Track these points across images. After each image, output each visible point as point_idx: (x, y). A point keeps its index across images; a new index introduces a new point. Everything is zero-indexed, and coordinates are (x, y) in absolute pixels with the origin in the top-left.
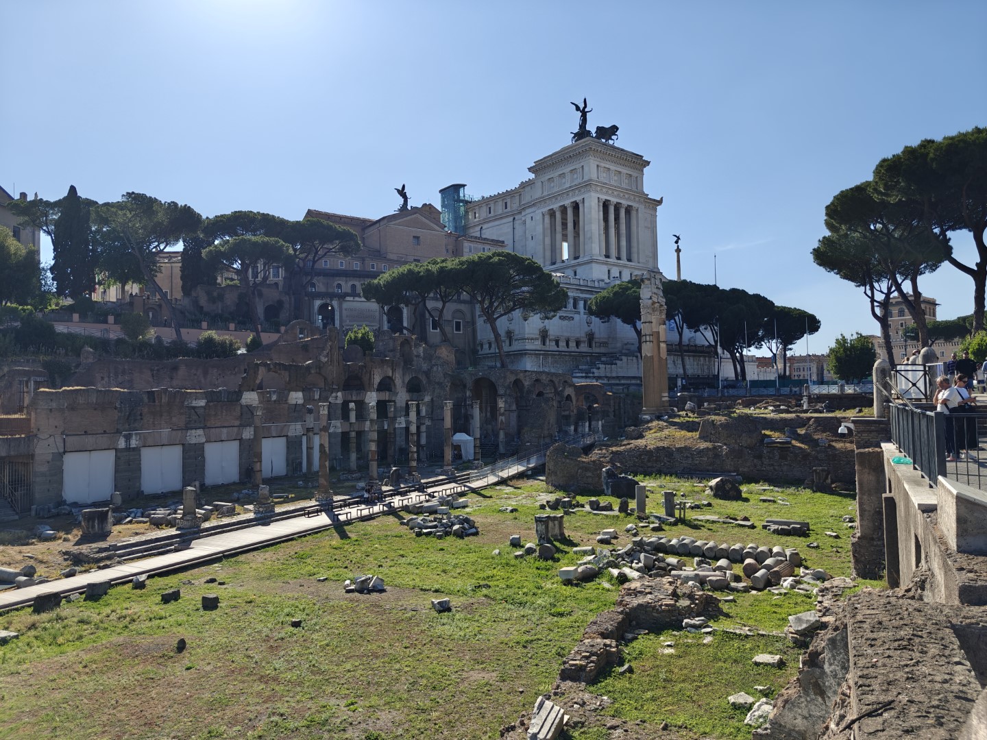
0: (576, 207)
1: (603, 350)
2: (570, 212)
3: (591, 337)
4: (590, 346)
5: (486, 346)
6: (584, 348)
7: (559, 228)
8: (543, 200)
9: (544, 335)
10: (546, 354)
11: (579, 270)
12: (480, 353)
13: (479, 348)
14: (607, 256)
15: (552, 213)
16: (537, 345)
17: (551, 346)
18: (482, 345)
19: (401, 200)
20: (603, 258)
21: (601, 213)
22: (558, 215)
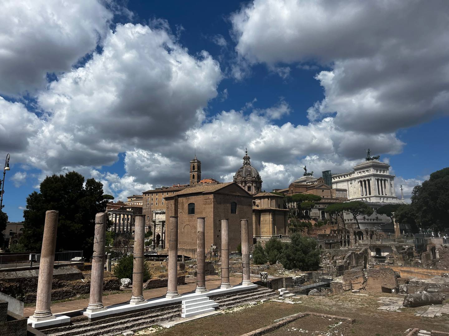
0: (369, 181)
1: (380, 222)
2: (367, 182)
3: (377, 218)
4: (377, 221)
5: (347, 221)
6: (375, 221)
7: (363, 186)
8: (358, 178)
9: (364, 218)
10: (365, 223)
11: (371, 198)
12: (345, 222)
13: (345, 221)
14: (379, 194)
15: (361, 182)
16: (363, 221)
17: (366, 221)
18: (346, 220)
19: (304, 171)
20: (378, 195)
21: (377, 183)
22: (363, 183)
